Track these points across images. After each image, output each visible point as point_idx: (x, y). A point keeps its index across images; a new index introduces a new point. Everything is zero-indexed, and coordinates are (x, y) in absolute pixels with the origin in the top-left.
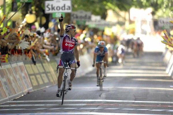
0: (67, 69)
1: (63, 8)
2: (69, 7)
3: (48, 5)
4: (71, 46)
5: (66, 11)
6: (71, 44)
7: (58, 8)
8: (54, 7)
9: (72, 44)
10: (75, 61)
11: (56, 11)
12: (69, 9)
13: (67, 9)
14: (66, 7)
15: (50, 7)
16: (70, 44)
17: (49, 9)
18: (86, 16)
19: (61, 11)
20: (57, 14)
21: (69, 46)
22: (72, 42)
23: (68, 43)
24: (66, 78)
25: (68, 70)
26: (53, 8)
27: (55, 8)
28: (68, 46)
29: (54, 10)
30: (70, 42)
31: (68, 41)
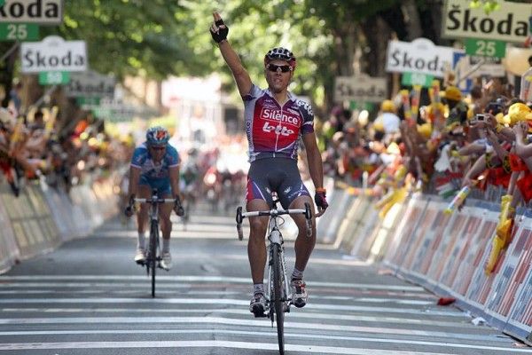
0: (274, 216)
1: (66, 61)
2: (81, 59)
3: (29, 52)
4: (283, 134)
5: (73, 68)
6: (283, 125)
7: (54, 61)
8: (44, 58)
9: (289, 127)
10: (305, 188)
11: (48, 68)
12: (82, 63)
13: (76, 64)
14: (74, 59)
15: (33, 57)
16: (279, 127)
17: (32, 63)
18: (102, 85)
19: (60, 67)
20: (50, 75)
21: (277, 133)
22: (288, 119)
23: (273, 123)
24: (279, 251)
25: (279, 221)
26: (40, 61)
27: (47, 61)
28: (273, 131)
29: (44, 65)
30: (280, 117)
31: (272, 116)
